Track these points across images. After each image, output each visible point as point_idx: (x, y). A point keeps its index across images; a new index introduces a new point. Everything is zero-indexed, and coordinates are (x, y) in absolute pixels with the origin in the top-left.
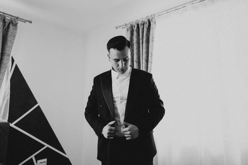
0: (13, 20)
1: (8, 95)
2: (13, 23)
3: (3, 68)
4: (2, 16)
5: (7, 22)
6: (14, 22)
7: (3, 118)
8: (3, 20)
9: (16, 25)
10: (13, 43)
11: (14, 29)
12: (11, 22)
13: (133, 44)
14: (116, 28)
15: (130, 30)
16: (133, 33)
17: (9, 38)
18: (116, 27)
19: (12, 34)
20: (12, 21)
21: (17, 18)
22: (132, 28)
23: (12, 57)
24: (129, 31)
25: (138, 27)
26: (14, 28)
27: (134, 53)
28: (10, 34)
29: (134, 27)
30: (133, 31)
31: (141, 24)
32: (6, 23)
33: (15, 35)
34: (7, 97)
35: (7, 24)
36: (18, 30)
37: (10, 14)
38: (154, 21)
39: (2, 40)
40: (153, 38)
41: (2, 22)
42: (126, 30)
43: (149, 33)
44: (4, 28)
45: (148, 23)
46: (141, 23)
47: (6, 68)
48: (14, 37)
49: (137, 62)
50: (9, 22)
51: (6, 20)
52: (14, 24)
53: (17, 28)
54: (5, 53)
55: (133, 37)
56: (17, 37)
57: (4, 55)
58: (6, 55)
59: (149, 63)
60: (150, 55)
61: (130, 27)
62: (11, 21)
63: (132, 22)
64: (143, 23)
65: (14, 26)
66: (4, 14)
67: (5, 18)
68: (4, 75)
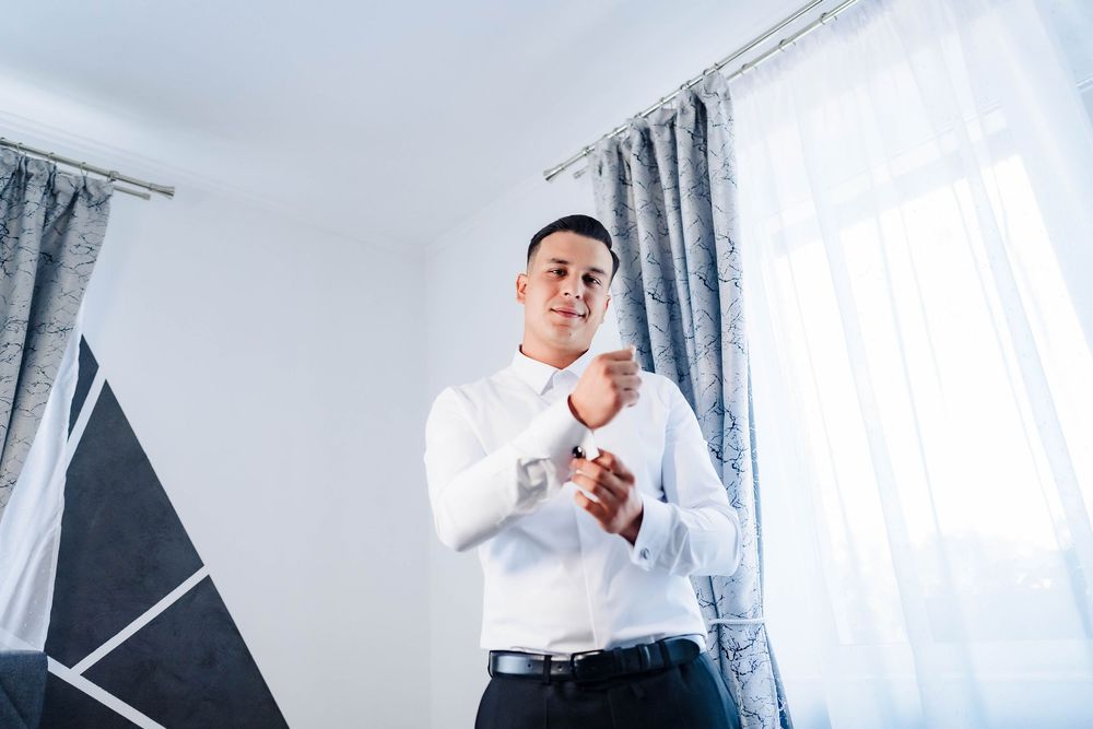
0: (89, 183)
1: (52, 520)
2: (90, 196)
3: (33, 389)
4: (44, 165)
5: (65, 193)
6: (92, 190)
7: (23, 633)
8: (49, 182)
9: (100, 204)
10: (85, 277)
11: (93, 222)
12: (81, 192)
13: (631, 224)
14: (547, 179)
15: (609, 163)
16: (628, 177)
17: (70, 258)
18: (546, 173)
19: (81, 241)
20: (85, 188)
21: (112, 176)
22: (620, 154)
23: (84, 344)
24: (606, 169)
25: (647, 143)
26: (95, 216)
27: (640, 262)
28: (73, 238)
29: (630, 146)
30: (626, 168)
31: (660, 125)
32: (60, 194)
33: (99, 245)
34: (51, 530)
35: (63, 201)
36: (109, 224)
37: (80, 160)
38: (721, 91)
39: (35, 264)
40: (726, 164)
41: (43, 189)
42: (594, 172)
43: (702, 153)
44: (52, 219)
45: (692, 112)
46: (660, 121)
47: (47, 387)
48: (92, 253)
49: (662, 299)
50: (73, 190)
51: (60, 184)
52: (94, 199)
53: (107, 215)
54: (47, 321)
55: (629, 193)
56: (103, 255)
57: (42, 329)
58: (54, 329)
59: (724, 288)
60: (722, 247)
61: (609, 152)
62: (80, 188)
63: (616, 129)
64: (669, 116)
65: (93, 209)
66: (52, 162)
67: (53, 174)
68: (38, 419)
